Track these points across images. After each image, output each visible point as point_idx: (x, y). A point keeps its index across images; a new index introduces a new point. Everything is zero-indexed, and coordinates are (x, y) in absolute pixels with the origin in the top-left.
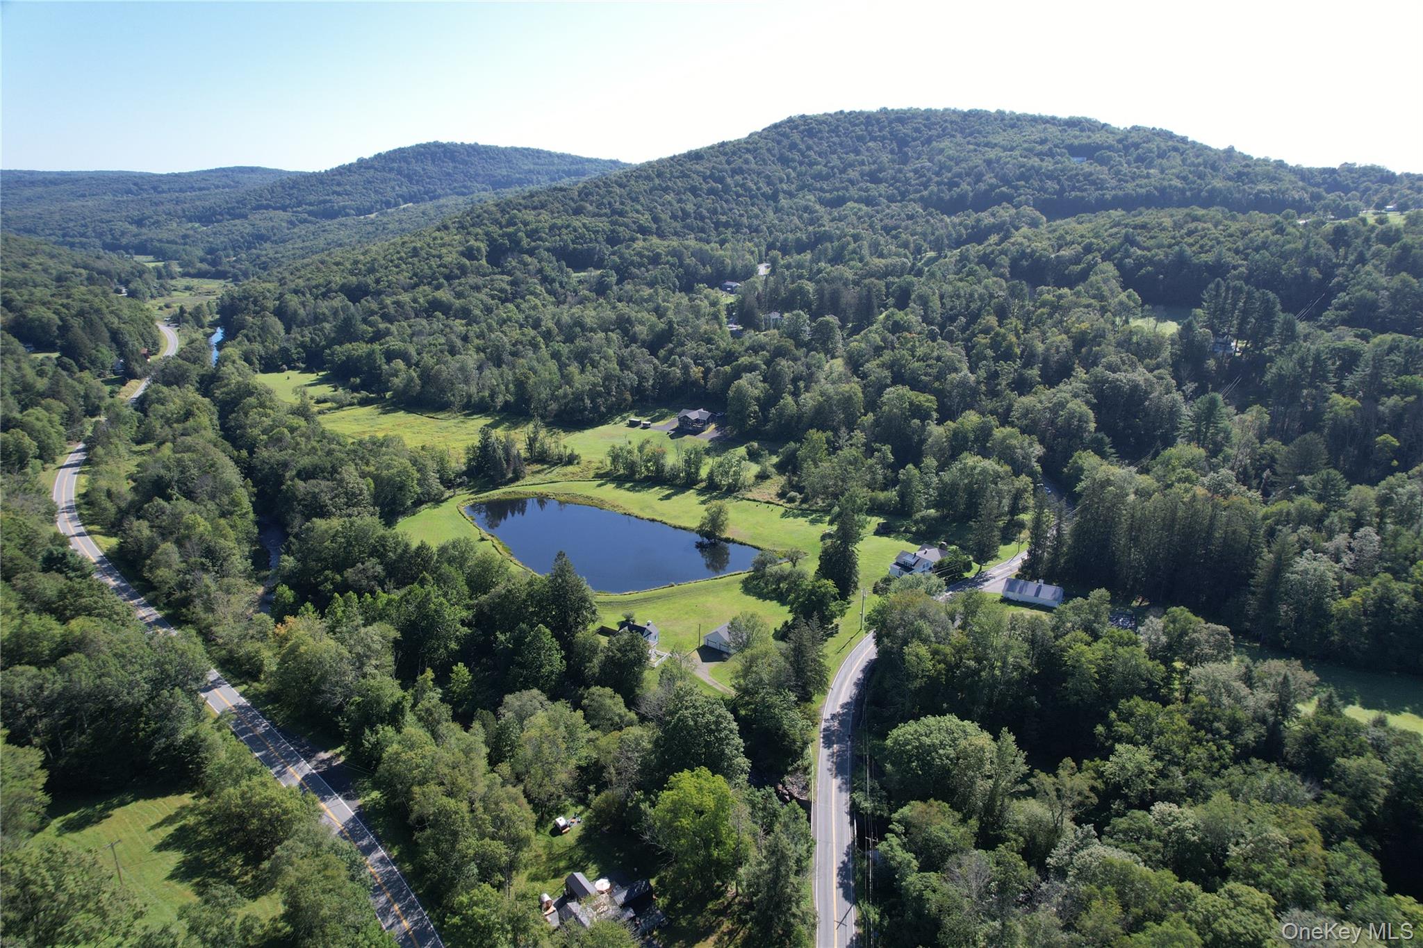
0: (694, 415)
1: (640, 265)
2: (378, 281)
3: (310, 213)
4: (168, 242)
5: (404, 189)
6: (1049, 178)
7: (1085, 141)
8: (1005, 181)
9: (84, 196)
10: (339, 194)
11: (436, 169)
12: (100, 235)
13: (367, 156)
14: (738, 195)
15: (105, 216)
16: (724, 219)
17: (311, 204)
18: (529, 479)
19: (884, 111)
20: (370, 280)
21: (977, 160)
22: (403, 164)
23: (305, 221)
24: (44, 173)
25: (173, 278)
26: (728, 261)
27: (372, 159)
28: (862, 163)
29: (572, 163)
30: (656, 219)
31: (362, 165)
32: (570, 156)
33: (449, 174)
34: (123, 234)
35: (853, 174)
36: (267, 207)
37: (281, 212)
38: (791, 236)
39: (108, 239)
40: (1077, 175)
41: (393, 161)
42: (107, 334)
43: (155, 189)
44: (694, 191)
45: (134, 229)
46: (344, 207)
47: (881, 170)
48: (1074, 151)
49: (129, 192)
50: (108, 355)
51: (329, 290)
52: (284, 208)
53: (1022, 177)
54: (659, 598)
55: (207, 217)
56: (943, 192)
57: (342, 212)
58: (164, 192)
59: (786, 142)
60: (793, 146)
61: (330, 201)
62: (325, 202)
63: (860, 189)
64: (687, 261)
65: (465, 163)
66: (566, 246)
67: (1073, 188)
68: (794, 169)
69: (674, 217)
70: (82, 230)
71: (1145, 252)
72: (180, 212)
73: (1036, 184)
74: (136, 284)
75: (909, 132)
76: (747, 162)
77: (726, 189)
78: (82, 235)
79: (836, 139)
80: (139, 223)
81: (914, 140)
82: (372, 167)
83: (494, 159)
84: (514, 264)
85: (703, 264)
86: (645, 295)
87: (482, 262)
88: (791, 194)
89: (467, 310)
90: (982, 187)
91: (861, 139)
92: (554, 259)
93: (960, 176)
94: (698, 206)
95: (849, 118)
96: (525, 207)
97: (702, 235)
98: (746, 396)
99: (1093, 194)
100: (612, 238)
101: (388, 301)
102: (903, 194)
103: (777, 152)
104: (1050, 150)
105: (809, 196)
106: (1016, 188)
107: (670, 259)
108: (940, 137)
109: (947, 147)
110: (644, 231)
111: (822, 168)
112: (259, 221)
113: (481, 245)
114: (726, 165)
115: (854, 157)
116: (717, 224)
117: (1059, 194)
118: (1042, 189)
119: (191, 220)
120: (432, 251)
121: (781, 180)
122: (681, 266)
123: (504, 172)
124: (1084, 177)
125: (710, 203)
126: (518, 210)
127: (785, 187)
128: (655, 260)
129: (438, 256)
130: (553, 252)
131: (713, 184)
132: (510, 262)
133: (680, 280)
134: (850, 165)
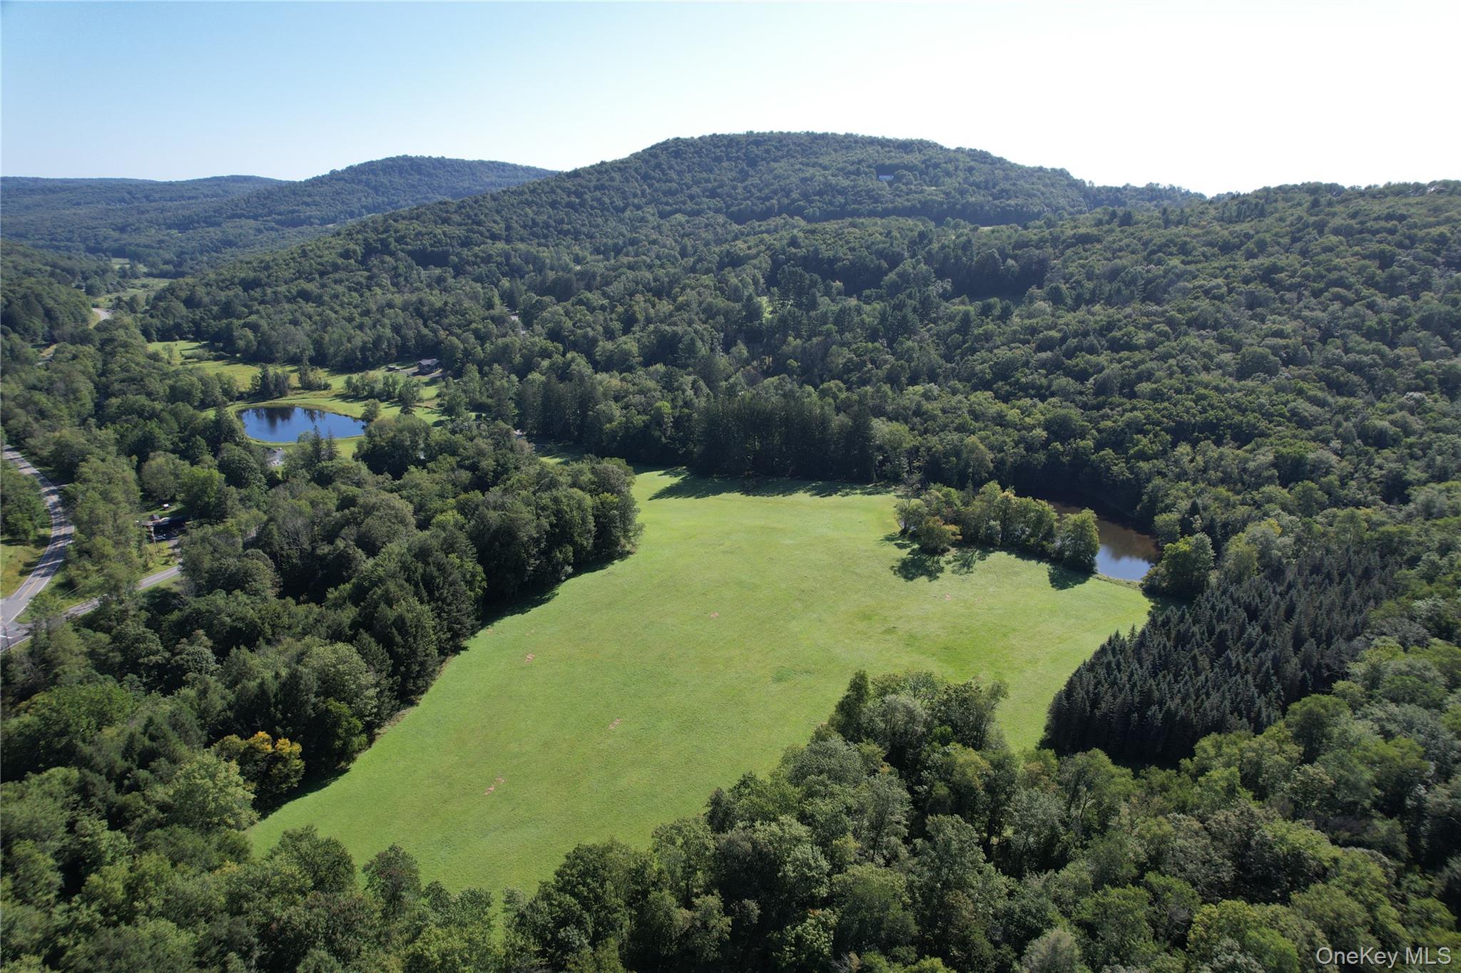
0: (425, 362)
1: (474, 263)
2: (269, 277)
3: (278, 222)
4: (146, 246)
5: (370, 200)
6: (840, 192)
7: (897, 161)
8: (805, 196)
9: (78, 204)
10: (307, 204)
11: (402, 181)
12: (84, 240)
13: (339, 168)
14: (592, 208)
15: (92, 223)
16: (566, 227)
17: (280, 214)
18: (292, 397)
19: (750, 134)
20: (263, 275)
21: (795, 179)
22: (371, 176)
23: (272, 229)
24: (53, 180)
25: (137, 278)
26: (548, 261)
27: (343, 172)
28: (708, 181)
29: (536, 176)
30: (508, 228)
31: (334, 176)
32: (534, 169)
33: (413, 186)
34: (105, 238)
35: (695, 190)
36: (240, 216)
37: (252, 221)
38: (610, 242)
39: (92, 244)
40: (864, 190)
41: (363, 173)
42: (41, 311)
43: (147, 197)
44: (553, 205)
45: (116, 235)
46: (310, 217)
48: (882, 170)
49: (122, 200)
50: (39, 325)
51: (233, 283)
52: (255, 218)
53: (821, 193)
55: (184, 225)
56: (755, 204)
57: (308, 221)
58: (155, 201)
59: (653, 162)
60: (658, 166)
61: (298, 211)
62: (293, 212)
63: (697, 204)
64: (513, 260)
65: (430, 175)
66: (425, 249)
68: (650, 186)
69: (525, 227)
72: (161, 220)
73: (827, 198)
74: (95, 281)
75: (760, 153)
76: (612, 179)
77: (583, 204)
78: (69, 240)
79: (697, 160)
80: (122, 229)
81: (762, 160)
82: (343, 179)
83: (458, 171)
84: (376, 262)
85: (527, 263)
86: (459, 286)
87: (352, 261)
88: (638, 207)
89: (320, 296)
90: (786, 201)
91: (718, 159)
92: (409, 259)
93: (775, 192)
94: (550, 217)
95: (715, 140)
96: (404, 218)
97: (543, 241)
98: (457, 348)
99: (868, 206)
100: (466, 243)
101: (269, 291)
102: (728, 207)
103: (642, 171)
104: (858, 169)
105: (650, 209)
106: (811, 202)
107: (499, 259)
108: (782, 157)
109: (780, 167)
110: (494, 237)
111: (674, 185)
112: (230, 229)
113: (357, 248)
114: (594, 183)
115: (705, 175)
116: (560, 232)
117: (842, 206)
118: (831, 203)
119: (169, 227)
120: (319, 253)
121: (635, 195)
122: (507, 265)
123: (466, 184)
124: (868, 192)
125: (562, 215)
126: (396, 221)
127: (636, 201)
128: (487, 259)
129: (320, 257)
130: (411, 254)
131: (573, 199)
132: (374, 261)
133: (504, 275)
134: (697, 183)
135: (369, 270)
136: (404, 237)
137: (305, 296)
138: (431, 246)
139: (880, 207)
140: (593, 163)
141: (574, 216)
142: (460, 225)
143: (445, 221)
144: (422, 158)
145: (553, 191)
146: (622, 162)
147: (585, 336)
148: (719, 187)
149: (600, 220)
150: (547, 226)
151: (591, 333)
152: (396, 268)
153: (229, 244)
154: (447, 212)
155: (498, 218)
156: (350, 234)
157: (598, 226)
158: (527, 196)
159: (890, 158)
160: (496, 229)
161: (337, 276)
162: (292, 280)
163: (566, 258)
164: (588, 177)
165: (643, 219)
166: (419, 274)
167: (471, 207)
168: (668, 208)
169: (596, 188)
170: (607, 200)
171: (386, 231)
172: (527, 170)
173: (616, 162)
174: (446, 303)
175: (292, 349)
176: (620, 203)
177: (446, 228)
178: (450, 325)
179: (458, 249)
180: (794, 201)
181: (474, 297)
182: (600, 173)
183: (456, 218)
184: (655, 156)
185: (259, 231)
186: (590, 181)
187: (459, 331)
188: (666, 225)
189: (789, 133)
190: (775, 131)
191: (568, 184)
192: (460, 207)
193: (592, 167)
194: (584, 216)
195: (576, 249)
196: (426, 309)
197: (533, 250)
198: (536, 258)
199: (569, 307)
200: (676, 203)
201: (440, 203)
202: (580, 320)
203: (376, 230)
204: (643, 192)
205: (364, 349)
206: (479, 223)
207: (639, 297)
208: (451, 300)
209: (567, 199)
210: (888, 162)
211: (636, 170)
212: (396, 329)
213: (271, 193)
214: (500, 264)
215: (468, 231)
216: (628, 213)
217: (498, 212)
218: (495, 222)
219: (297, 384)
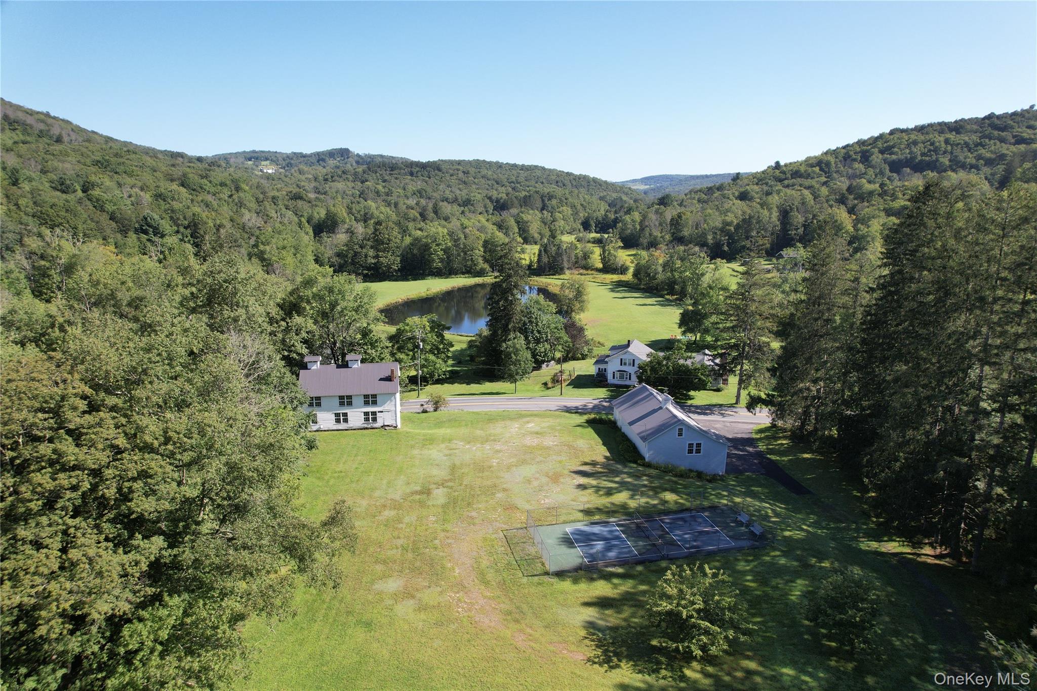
18: (563, 276)
126: (891, 134)
130: (891, 164)
138: (924, 154)
175: (657, 233)
212: (786, 214)
219: (600, 266)
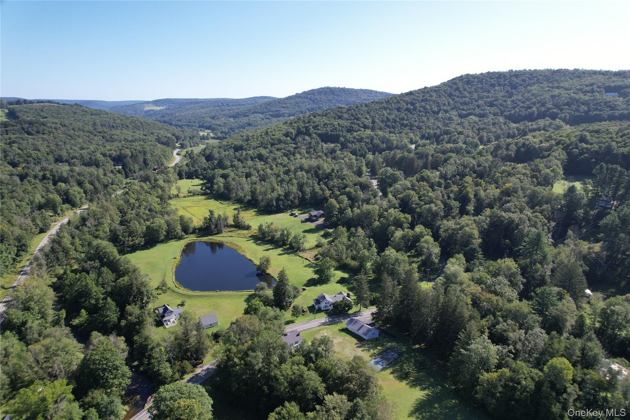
0: (314, 213)
1: (353, 142)
3: (271, 115)
5: (310, 106)
6: (583, 104)
7: (620, 83)
8: (557, 106)
9: (203, 108)
10: (284, 107)
11: (325, 98)
13: (299, 92)
14: (420, 111)
15: (204, 115)
16: (405, 122)
17: (272, 112)
18: (224, 234)
19: (511, 71)
21: (547, 96)
26: (395, 142)
27: (301, 94)
28: (488, 97)
30: (373, 122)
31: (297, 96)
32: (385, 93)
33: (330, 100)
35: (480, 102)
36: (257, 112)
37: (261, 115)
38: (432, 132)
40: (601, 102)
41: (309, 94)
42: (141, 160)
43: (227, 105)
44: (398, 109)
45: (210, 120)
46: (284, 113)
47: (496, 100)
48: (609, 89)
49: (219, 106)
53: (568, 104)
54: (206, 296)
55: (235, 117)
56: (522, 111)
58: (229, 106)
59: (454, 87)
60: (458, 89)
61: (280, 111)
62: (278, 111)
63: (482, 110)
64: (375, 141)
65: (338, 95)
66: (327, 133)
67: (596, 110)
68: (453, 100)
69: (382, 121)
70: (194, 120)
71: (589, 146)
72: (228, 114)
73: (574, 107)
74: (185, 142)
75: (519, 82)
76: (431, 96)
77: (415, 109)
79: (480, 86)
80: (213, 118)
81: (521, 85)
82: (300, 97)
83: (350, 94)
84: (300, 140)
85: (383, 143)
86: (342, 156)
87: (289, 138)
88: (446, 111)
89: (267, 158)
90: (543, 109)
91: (493, 85)
92: (318, 138)
93: (534, 104)
94: (396, 116)
95: (490, 75)
96: (319, 116)
97: (392, 130)
98: (334, 207)
99: (607, 112)
100: (350, 130)
101: (244, 153)
102: (502, 112)
103: (448, 92)
104: (593, 89)
105: (454, 113)
106: (562, 110)
107: (367, 140)
108: (534, 84)
109: (535, 89)
110: (365, 127)
111: (467, 99)
112: (252, 118)
113: (293, 131)
114: (421, 98)
115: (485, 94)
116: (402, 125)
117: (586, 113)
118: (577, 110)
119: (230, 117)
120: (274, 133)
121: (444, 105)
122: (372, 143)
123: (353, 100)
124: (606, 103)
125: (403, 115)
126: (314, 117)
127: (445, 108)
128: (360, 140)
129: (274, 135)
130: (319, 135)
131: (409, 106)
132: (300, 139)
133: (369, 150)
134: (482, 98)
135: (296, 144)
136: (317, 126)
137: (260, 157)
138: (331, 131)
139: (617, 113)
140: (420, 88)
141: (410, 116)
142: (347, 120)
143: (340, 117)
144: (335, 88)
145: (398, 102)
146: (436, 87)
147: (430, 210)
148: (495, 101)
149: (425, 119)
150: (395, 121)
151: (434, 208)
152: (310, 143)
153: (249, 125)
154: (341, 112)
155: (368, 116)
156: (291, 123)
157: (423, 122)
158: (384, 105)
159: (613, 82)
160: (367, 122)
161: (279, 146)
162: (257, 147)
163: (406, 141)
164: (417, 95)
165: (450, 119)
166: (322, 146)
167: (354, 110)
168: (464, 112)
169: (422, 101)
170: (428, 107)
171: (309, 122)
172: (382, 93)
173: (433, 87)
174: (333, 170)
175: (241, 194)
176: (436, 109)
177: (340, 121)
178: (333, 186)
179: (345, 133)
180: (549, 109)
181: (350, 167)
182: (424, 93)
183: (346, 116)
184: (455, 84)
185: (263, 119)
186: (419, 97)
187: (338, 193)
188: (466, 121)
189: (535, 70)
190: (527, 69)
191: (407, 99)
192: (348, 110)
193: (419, 90)
194: (415, 116)
195: (412, 135)
196: (321, 172)
197: (387, 135)
198: (388, 140)
199: (415, 181)
200: (469, 110)
201: (339, 108)
202: (424, 194)
203: (304, 121)
204: (449, 103)
205: (278, 199)
206: (358, 119)
207: (468, 179)
208: (336, 168)
209: (406, 106)
210: (612, 84)
211: (445, 91)
212: (301, 186)
213: (270, 103)
214: (368, 143)
215: (351, 123)
216: (440, 115)
217: (368, 113)
218: (366, 118)
219: (232, 223)
